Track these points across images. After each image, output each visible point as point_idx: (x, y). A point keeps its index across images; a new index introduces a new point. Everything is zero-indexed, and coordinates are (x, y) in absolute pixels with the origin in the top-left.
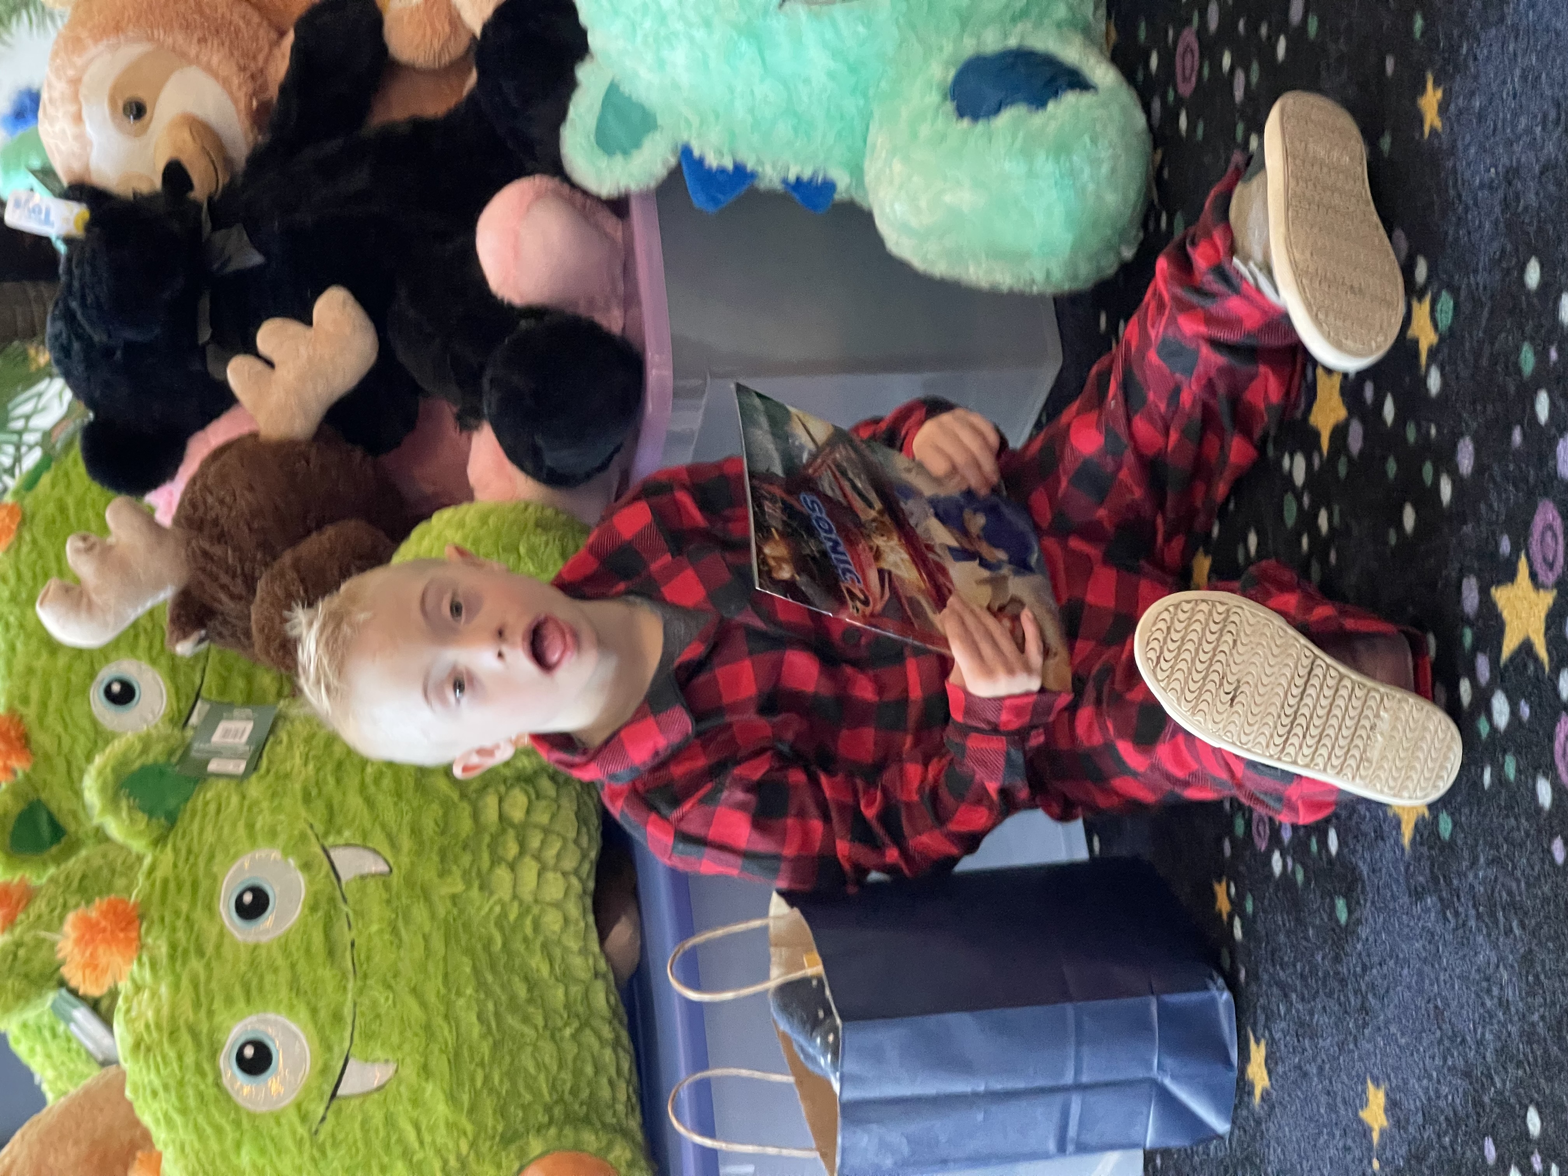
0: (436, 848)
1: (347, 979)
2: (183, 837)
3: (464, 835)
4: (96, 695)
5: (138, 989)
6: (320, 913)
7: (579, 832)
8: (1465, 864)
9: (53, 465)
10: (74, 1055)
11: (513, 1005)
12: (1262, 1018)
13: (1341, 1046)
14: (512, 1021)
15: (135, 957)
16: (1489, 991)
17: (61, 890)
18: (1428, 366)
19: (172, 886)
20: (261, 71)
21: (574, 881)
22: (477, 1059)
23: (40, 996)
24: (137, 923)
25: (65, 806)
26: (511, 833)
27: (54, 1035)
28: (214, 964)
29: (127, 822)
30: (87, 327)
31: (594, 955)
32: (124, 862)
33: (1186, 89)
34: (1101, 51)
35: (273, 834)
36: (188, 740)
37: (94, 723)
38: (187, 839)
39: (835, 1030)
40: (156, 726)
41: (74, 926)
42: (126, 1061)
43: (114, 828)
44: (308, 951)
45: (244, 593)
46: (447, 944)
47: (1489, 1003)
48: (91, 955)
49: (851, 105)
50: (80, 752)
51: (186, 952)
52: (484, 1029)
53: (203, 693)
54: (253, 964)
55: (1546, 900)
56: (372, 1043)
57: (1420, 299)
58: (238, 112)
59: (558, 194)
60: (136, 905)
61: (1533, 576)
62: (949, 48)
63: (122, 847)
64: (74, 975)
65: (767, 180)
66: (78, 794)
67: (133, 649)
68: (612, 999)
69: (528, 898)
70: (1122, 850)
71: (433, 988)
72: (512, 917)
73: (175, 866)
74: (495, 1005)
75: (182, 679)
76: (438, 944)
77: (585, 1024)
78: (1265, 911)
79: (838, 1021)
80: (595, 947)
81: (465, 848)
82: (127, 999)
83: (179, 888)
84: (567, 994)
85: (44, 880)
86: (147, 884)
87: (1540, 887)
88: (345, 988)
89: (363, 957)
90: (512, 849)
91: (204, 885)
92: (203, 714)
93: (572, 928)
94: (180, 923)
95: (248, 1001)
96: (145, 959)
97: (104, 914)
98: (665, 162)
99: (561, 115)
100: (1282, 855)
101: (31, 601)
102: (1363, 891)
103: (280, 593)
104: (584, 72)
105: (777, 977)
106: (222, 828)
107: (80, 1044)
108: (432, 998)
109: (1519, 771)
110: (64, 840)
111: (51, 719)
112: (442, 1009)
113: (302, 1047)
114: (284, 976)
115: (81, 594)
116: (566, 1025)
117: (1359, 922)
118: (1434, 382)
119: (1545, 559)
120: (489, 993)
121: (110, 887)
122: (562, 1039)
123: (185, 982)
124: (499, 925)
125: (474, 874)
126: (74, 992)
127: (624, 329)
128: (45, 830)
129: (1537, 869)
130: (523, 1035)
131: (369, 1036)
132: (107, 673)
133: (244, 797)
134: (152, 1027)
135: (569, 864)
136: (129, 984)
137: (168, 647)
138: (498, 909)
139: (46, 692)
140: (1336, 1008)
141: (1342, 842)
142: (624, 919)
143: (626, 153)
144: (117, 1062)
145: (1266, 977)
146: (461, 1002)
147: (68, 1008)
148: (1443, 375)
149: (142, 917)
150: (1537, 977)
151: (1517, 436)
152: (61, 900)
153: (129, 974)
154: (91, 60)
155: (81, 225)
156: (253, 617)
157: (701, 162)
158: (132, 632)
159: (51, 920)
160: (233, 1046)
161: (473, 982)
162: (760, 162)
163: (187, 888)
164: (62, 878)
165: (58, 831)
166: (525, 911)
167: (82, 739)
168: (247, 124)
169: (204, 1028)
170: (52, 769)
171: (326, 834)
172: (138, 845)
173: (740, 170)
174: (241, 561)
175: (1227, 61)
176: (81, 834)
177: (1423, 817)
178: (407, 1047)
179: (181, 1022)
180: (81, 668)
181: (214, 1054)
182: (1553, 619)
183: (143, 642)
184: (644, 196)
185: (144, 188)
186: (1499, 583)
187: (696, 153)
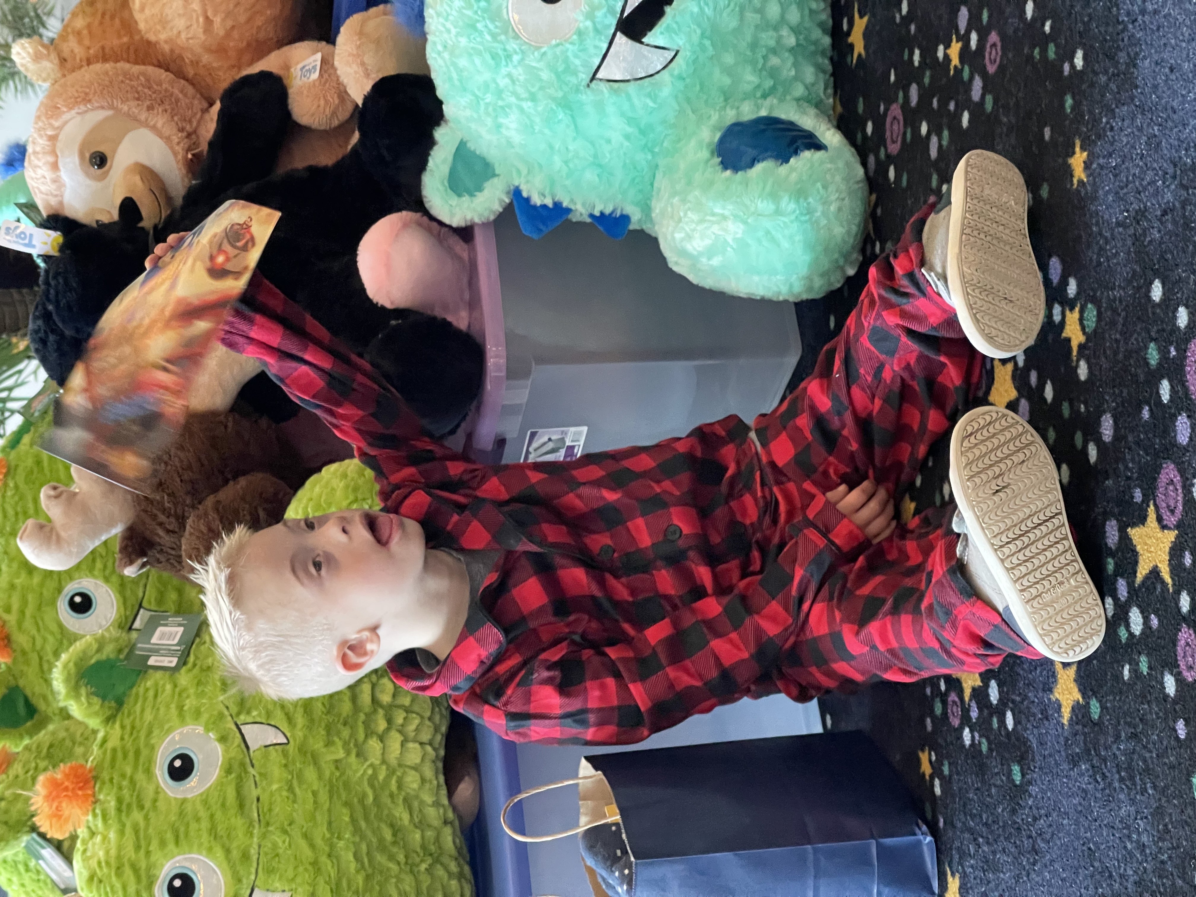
0: (323, 725)
1: (254, 827)
2: (129, 715)
3: (344, 714)
4: (63, 605)
5: (93, 834)
6: (233, 775)
7: (432, 712)
8: (1111, 739)
9: (32, 429)
10: (41, 884)
11: (382, 847)
12: (956, 857)
13: (1017, 878)
14: (380, 858)
15: (90, 808)
16: (1129, 837)
17: (33, 756)
18: (1078, 361)
19: (120, 755)
20: (195, 132)
21: (429, 748)
22: (353, 889)
23: (17, 839)
24: (92, 783)
25: (37, 690)
26: (381, 712)
27: (27, 869)
28: (152, 814)
29: (86, 705)
30: (60, 325)
31: (443, 806)
32: (82, 734)
33: (894, 148)
34: (830, 121)
35: (197, 714)
36: (133, 641)
37: (61, 626)
38: (131, 718)
39: (629, 866)
40: (107, 630)
41: (44, 785)
42: (82, 889)
43: (75, 710)
44: (223, 805)
45: (177, 530)
46: (331, 798)
47: (1129, 846)
48: (57, 808)
49: (642, 158)
50: (49, 649)
51: (129, 806)
52: (359, 866)
53: (145, 604)
54: (181, 814)
55: (1172, 767)
56: (272, 876)
57: (1072, 309)
58: (178, 162)
59: (419, 224)
60: (90, 771)
61: (1159, 519)
62: (715, 117)
63: (81, 723)
64: (43, 823)
65: (578, 214)
66: (48, 682)
67: (91, 570)
68: (458, 841)
69: (393, 762)
70: (847, 726)
71: (320, 832)
72: (381, 778)
73: (122, 739)
74: (368, 846)
75: (128, 593)
76: (323, 797)
77: (437, 861)
78: (958, 774)
79: (632, 859)
80: (445, 802)
81: (345, 724)
82: (84, 842)
83: (125, 756)
84: (423, 837)
85: (20, 749)
86: (100, 752)
87: (1168, 758)
88: (252, 835)
89: (265, 810)
90: (382, 725)
91: (145, 752)
92: (146, 620)
93: (427, 786)
94: (125, 783)
95: (177, 842)
96: (98, 811)
97: (67, 776)
98: (501, 201)
99: (422, 165)
100: (972, 731)
101: (14, 534)
102: (1033, 760)
103: (204, 529)
104: (440, 134)
105: (585, 823)
106: (158, 709)
107: (48, 876)
108: (319, 842)
109: (1150, 668)
110: (36, 717)
111: (28, 624)
112: (327, 849)
113: (219, 880)
114: (205, 824)
115: (52, 529)
116: (422, 861)
117: (1030, 783)
118: (1083, 371)
119: (1168, 506)
120: (363, 837)
121: (71, 754)
122: (419, 872)
123: (128, 830)
124: (372, 786)
125: (352, 745)
126: (43, 836)
127: (469, 326)
128: (22, 710)
129: (1165, 743)
130: (388, 869)
131: (270, 871)
132: (71, 588)
133: (175, 686)
134: (103, 864)
135: (426, 736)
136: (85, 830)
137: (118, 570)
138: (370, 772)
139: (24, 602)
140: (1013, 850)
141: (1017, 722)
142: (467, 778)
143: (472, 195)
144: (75, 890)
145: (959, 825)
146: (341, 844)
147: (38, 848)
148: (1090, 368)
149: (96, 778)
150: (1166, 825)
151: (1146, 414)
152: (33, 765)
153: (85, 824)
154: (66, 123)
155: (57, 248)
156: (183, 547)
157: (528, 200)
158: (91, 557)
159: (26, 778)
160: (165, 878)
161: (351, 828)
162: (572, 201)
163: (131, 755)
164: (34, 747)
165: (31, 710)
166: (391, 772)
167: (51, 639)
168: (184, 171)
169: (143, 865)
170: (27, 663)
171: (239, 714)
172: (94, 723)
173: (557, 205)
174: (175, 505)
175: (924, 129)
176: (49, 711)
177: (1078, 702)
178: (299, 880)
179: (125, 860)
180: (51, 585)
181: (150, 886)
182: (1176, 552)
183: (99, 565)
184: (485, 225)
185: (105, 219)
186: (1134, 525)
187: (525, 194)
